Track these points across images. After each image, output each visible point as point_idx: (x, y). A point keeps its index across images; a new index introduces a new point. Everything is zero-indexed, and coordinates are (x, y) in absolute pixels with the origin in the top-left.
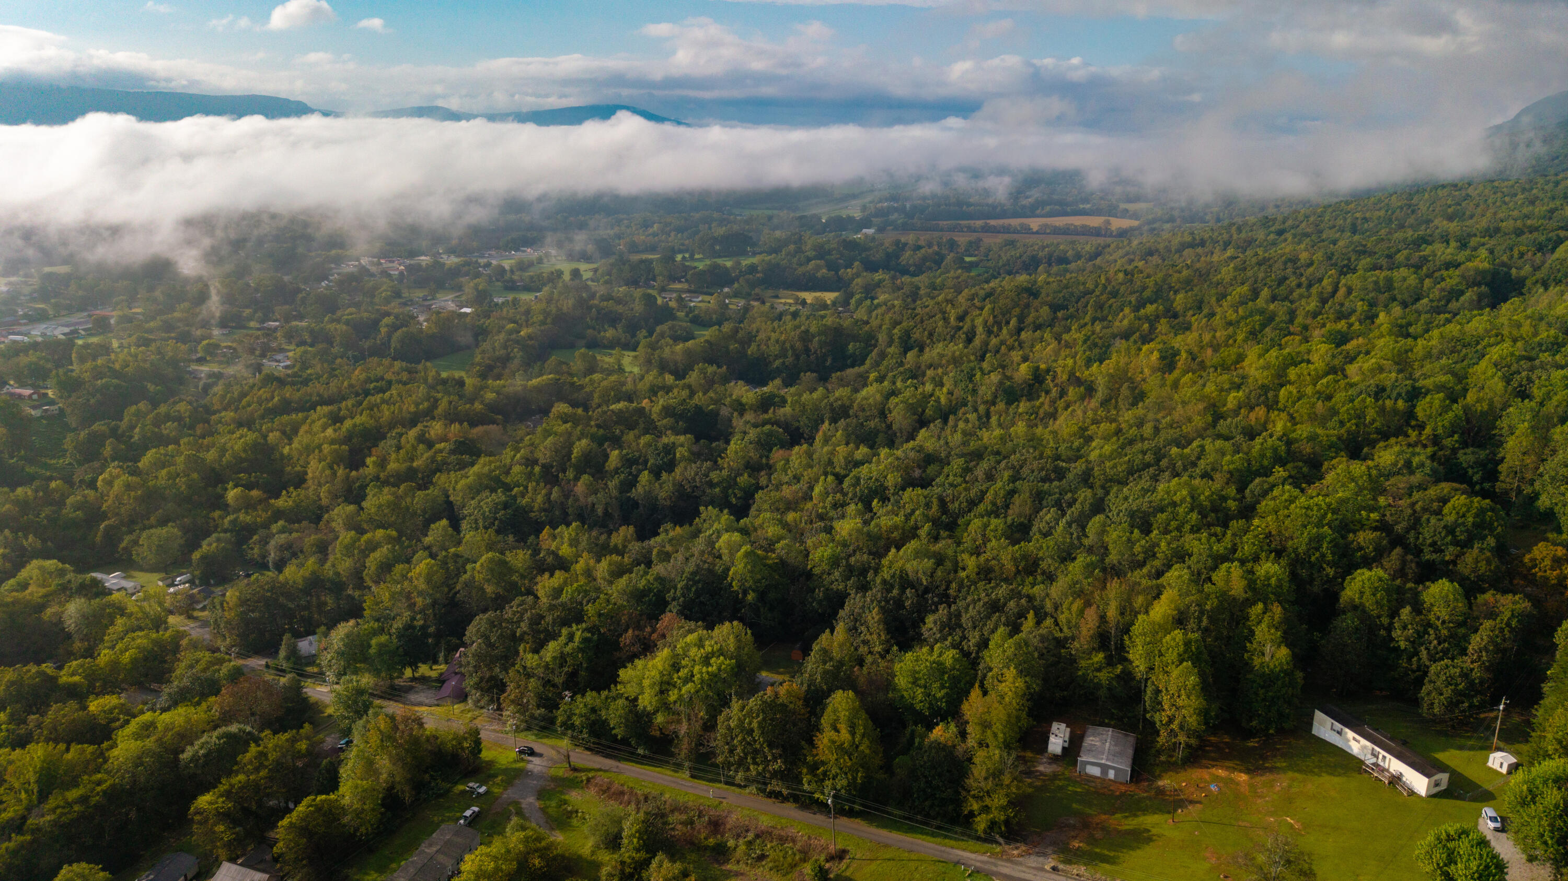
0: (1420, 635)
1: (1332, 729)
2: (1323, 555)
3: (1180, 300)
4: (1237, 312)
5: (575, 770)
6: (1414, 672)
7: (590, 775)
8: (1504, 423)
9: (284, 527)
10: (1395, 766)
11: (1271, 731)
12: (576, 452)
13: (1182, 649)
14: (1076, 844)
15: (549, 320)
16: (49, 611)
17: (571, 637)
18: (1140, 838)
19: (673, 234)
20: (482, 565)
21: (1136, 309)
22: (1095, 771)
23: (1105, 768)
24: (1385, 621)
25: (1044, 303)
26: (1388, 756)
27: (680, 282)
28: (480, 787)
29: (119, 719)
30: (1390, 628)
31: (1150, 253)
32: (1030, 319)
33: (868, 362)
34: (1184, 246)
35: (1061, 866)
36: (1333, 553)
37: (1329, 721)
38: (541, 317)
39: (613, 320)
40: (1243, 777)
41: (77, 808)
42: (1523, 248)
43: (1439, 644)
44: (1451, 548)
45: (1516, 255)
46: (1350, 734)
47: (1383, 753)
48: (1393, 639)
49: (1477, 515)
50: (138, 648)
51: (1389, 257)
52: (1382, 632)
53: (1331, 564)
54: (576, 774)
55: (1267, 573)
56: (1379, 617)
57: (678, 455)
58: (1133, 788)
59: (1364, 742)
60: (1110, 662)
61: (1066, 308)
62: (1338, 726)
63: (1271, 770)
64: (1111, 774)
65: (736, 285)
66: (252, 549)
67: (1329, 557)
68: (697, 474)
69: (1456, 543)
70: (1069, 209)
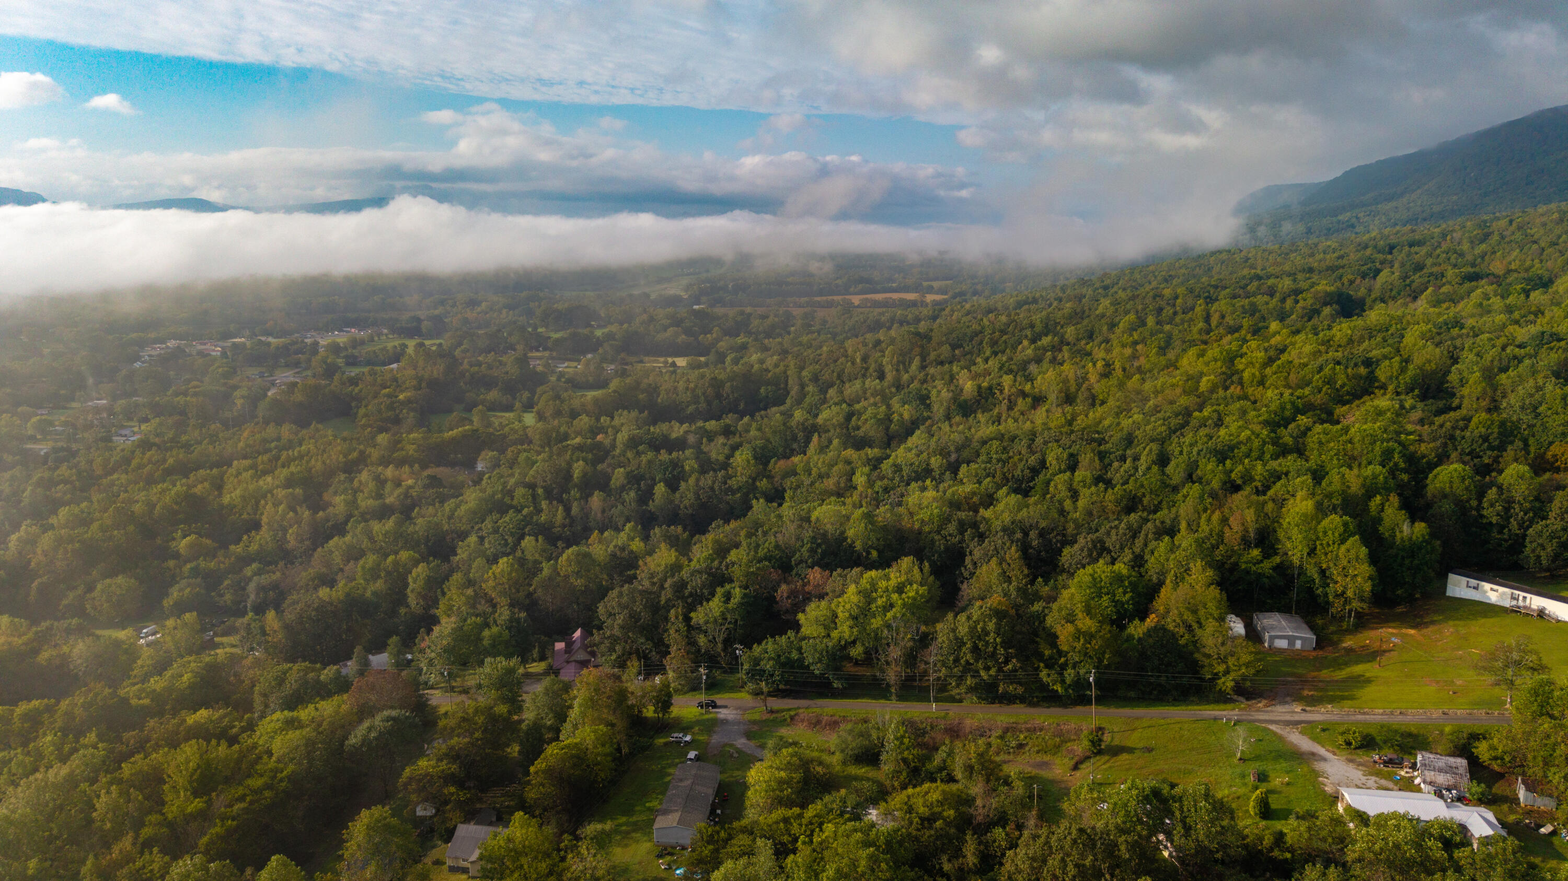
0: (1507, 509)
1: (1468, 586)
2: (1396, 464)
3: (1070, 332)
4: (1131, 335)
5: (772, 712)
6: (1506, 541)
7: (792, 713)
8: (1453, 377)
9: (259, 569)
10: (1537, 602)
11: (1417, 596)
12: (577, 474)
13: (1342, 529)
14: (1306, 693)
15: (424, 385)
16: (45, 656)
17: (728, 597)
18: (1361, 681)
19: (504, 311)
20: (568, 560)
21: (1033, 341)
22: (1282, 644)
23: (1292, 640)
24: (1474, 503)
25: (940, 344)
26: (1528, 596)
27: (538, 351)
28: (685, 735)
29: (234, 727)
30: (1479, 507)
31: (990, 311)
32: (933, 356)
33: (789, 401)
34: (1019, 305)
35: (1308, 708)
36: (1404, 462)
37: (1464, 580)
38: (414, 382)
39: (488, 383)
40: (1412, 632)
41: (267, 794)
42: (1350, 277)
43: (1525, 514)
44: (1489, 453)
45: (1346, 283)
46: (1487, 586)
47: (1522, 594)
48: (1482, 516)
49: (1500, 427)
50: (192, 671)
51: (1244, 287)
52: (1474, 513)
53: (1405, 471)
54: (774, 715)
55: (1373, 473)
56: (1468, 501)
57: (687, 468)
58: (1321, 653)
59: (1501, 589)
60: (1266, 556)
61: (961, 346)
62: (1473, 582)
63: (1433, 622)
64: (1298, 644)
65: (601, 351)
66: (222, 595)
67: (1402, 465)
68: (714, 482)
69: (1491, 448)
70: (879, 287)
